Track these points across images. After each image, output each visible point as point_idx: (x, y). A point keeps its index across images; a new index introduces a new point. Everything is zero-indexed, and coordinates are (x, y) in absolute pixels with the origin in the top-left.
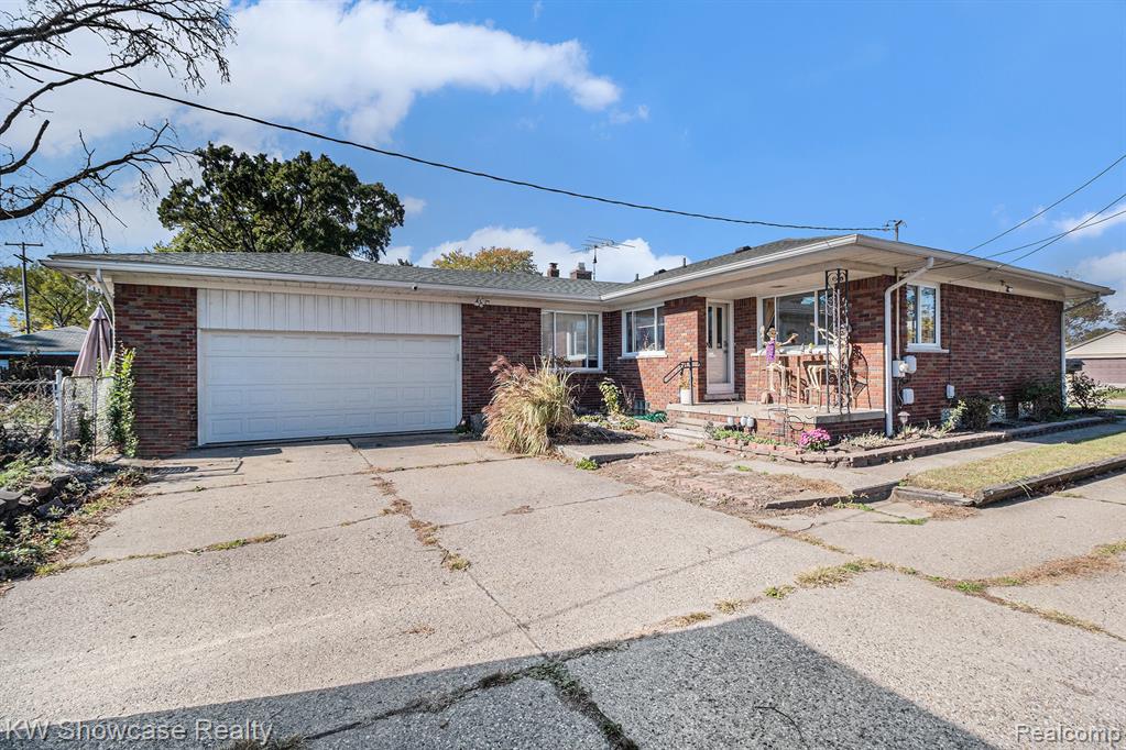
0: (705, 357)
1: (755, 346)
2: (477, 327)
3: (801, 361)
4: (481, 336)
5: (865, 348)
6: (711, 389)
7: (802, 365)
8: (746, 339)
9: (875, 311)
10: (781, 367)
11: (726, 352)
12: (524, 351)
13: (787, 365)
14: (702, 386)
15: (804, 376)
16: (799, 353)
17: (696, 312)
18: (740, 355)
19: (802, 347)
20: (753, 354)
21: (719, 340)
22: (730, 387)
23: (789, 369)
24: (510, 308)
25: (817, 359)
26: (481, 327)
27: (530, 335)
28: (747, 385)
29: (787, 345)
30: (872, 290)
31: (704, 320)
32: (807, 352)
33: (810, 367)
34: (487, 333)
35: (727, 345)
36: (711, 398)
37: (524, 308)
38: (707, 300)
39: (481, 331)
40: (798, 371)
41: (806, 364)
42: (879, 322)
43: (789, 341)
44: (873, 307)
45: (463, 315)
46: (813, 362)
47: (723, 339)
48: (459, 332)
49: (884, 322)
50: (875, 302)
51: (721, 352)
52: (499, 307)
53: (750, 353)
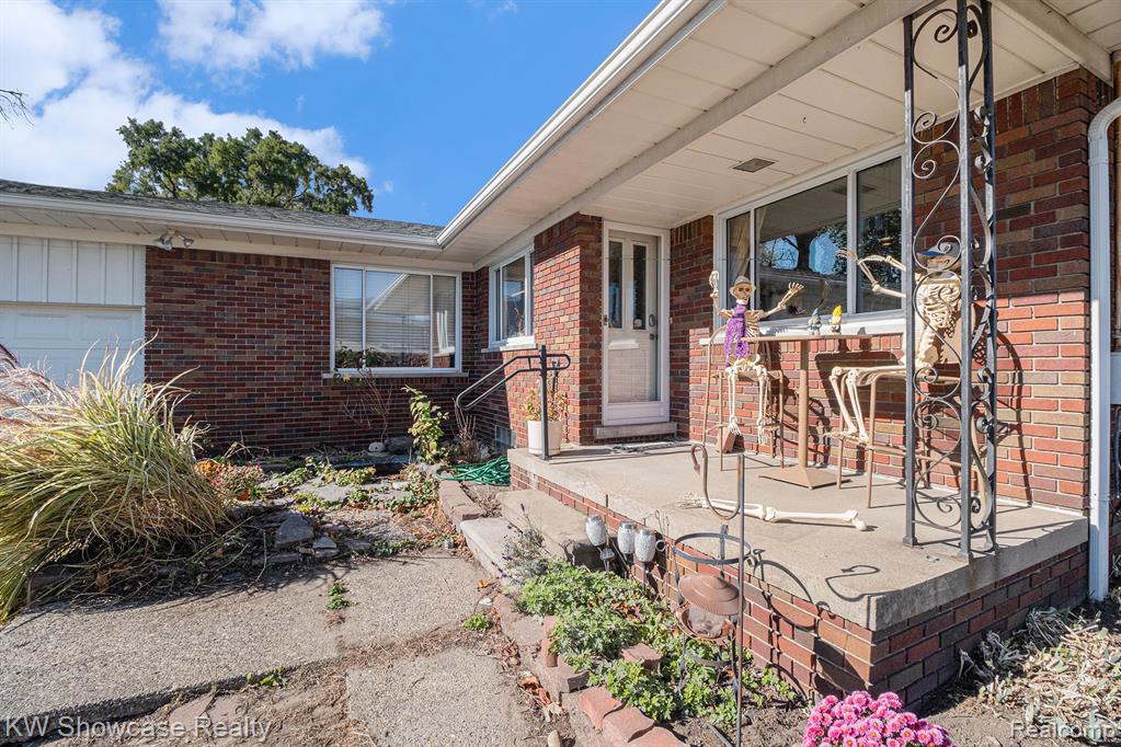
0: (598, 346)
1: (708, 323)
2: (179, 292)
3: (812, 355)
4: (188, 307)
5: (1015, 315)
6: (612, 413)
7: (812, 365)
8: (692, 309)
9: (1052, 191)
10: (758, 369)
11: (655, 337)
12: (293, 338)
13: (775, 365)
14: (590, 410)
15: (819, 393)
16: (806, 333)
17: (577, 251)
18: (679, 343)
19: (813, 320)
20: (704, 341)
21: (639, 312)
22: (661, 410)
23: (777, 375)
24: (259, 258)
25: (854, 347)
26: (191, 291)
27: (304, 307)
28: (692, 406)
29: (778, 316)
30: (1037, 128)
31: (596, 267)
32: (826, 330)
33: (836, 370)
34: (205, 303)
35: (655, 322)
36: (609, 434)
37: (290, 259)
38: (607, 226)
39: (189, 299)
40: (804, 382)
41: (825, 363)
42: (1070, 226)
43: (781, 306)
44: (1042, 180)
45: (147, 267)
46: (844, 357)
47: (649, 310)
48: (140, 300)
49: (1085, 225)
50: (1051, 164)
51: (645, 335)
52: (234, 256)
53: (700, 339)
